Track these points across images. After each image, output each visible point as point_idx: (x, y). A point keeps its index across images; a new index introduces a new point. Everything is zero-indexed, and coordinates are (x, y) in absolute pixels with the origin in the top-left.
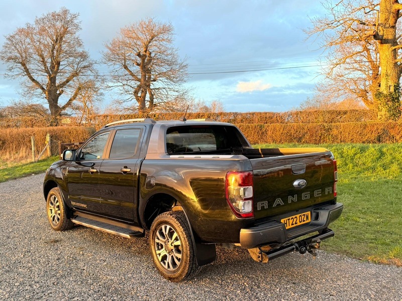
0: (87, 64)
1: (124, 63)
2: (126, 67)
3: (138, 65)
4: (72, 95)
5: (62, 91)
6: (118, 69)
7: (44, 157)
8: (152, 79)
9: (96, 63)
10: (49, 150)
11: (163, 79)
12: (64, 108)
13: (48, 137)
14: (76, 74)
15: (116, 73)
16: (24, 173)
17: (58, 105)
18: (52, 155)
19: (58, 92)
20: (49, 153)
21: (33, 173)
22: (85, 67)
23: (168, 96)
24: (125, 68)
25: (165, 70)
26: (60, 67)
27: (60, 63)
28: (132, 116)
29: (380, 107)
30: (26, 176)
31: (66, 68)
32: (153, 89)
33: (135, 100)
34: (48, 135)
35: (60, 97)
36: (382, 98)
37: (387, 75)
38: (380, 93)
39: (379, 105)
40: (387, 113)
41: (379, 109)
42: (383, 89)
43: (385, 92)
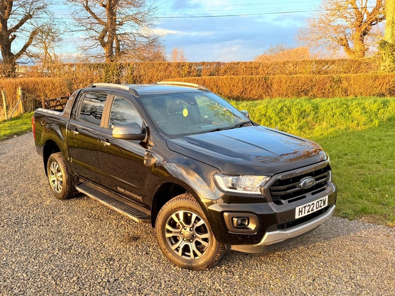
0: (42, 5)
1: (85, 4)
2: (88, 8)
3: (104, 6)
4: (27, 41)
5: (15, 36)
6: (78, 11)
7: (16, 114)
8: (117, 23)
9: (51, 4)
10: (21, 106)
11: (132, 23)
12: (19, 55)
13: (20, 91)
14: (28, 17)
15: (77, 15)
16: (5, 135)
17: (12, 51)
18: (26, 111)
19: (10, 37)
20: (21, 109)
21: (15, 134)
22: (38, 9)
23: (136, 42)
24: (87, 10)
25: (131, 13)
26: (13, 8)
27: (12, 3)
28: (103, 65)
29: (384, 58)
30: (7, 139)
31: (18, 9)
32: (119, 34)
33: (100, 47)
34: (20, 88)
35: (12, 43)
36: (387, 48)
37: (393, 23)
38: (385, 42)
39: (383, 56)
40: (392, 64)
41: (382, 59)
42: (388, 38)
43: (390, 41)
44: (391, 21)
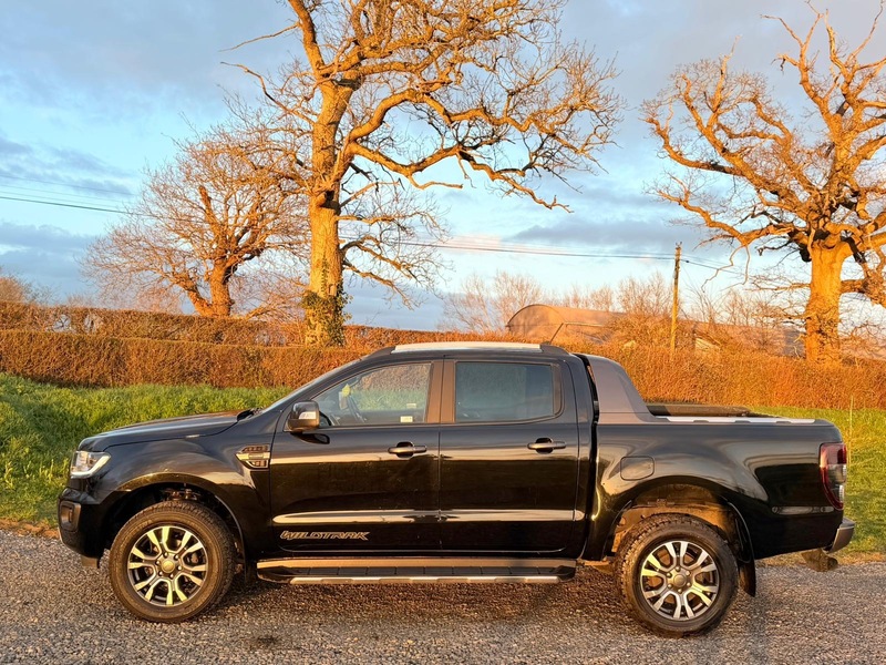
36: (318, 305)
37: (325, 264)
38: (315, 296)
39: (311, 318)
40: (326, 333)
41: (309, 324)
42: (317, 288)
43: (321, 295)
44: (322, 261)
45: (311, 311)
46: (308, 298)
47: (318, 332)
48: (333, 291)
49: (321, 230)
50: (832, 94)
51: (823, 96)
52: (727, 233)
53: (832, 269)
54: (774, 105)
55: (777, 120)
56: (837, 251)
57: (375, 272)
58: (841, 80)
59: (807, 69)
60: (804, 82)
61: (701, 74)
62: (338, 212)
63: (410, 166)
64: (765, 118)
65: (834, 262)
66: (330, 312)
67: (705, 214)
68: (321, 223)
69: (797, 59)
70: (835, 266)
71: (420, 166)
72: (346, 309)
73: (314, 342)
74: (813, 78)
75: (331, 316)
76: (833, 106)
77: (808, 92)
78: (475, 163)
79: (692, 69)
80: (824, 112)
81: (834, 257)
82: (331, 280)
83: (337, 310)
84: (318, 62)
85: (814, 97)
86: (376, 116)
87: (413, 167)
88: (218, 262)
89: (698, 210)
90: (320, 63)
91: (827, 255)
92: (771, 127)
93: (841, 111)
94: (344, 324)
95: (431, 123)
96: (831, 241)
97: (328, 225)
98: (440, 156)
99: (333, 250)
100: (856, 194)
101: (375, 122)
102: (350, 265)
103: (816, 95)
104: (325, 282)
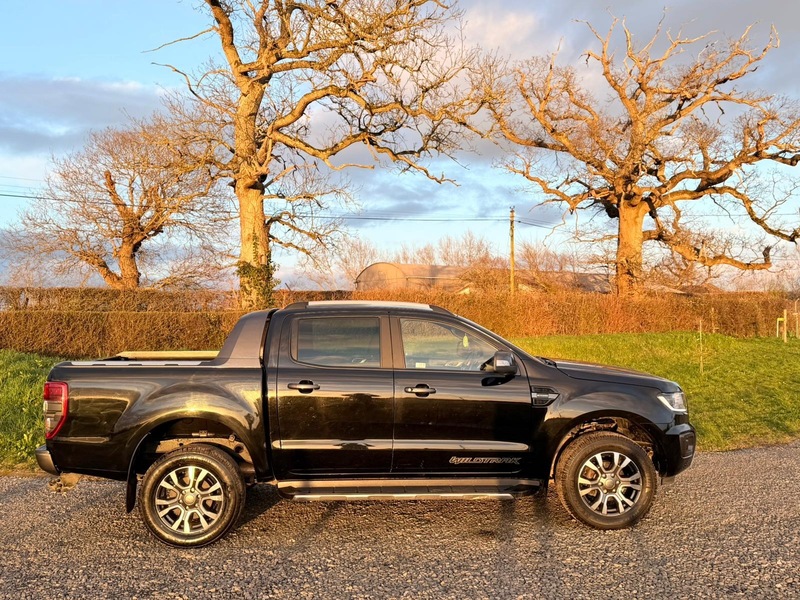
36: (253, 273)
37: (255, 238)
38: (249, 265)
39: (247, 286)
40: (260, 298)
41: (246, 290)
42: (250, 258)
43: (254, 264)
44: (252, 235)
45: (246, 279)
46: (244, 268)
47: (254, 296)
48: (264, 261)
49: (250, 208)
50: (628, 83)
51: (621, 84)
52: (558, 198)
53: (636, 223)
54: (583, 92)
55: (586, 104)
56: (639, 208)
57: (295, 243)
58: (636, 71)
59: (608, 63)
60: (606, 74)
61: (532, 68)
62: (263, 193)
63: (325, 151)
64: (576, 103)
65: (637, 217)
66: (263, 279)
67: (542, 183)
68: (249, 202)
69: (600, 55)
70: (638, 220)
71: (334, 150)
72: (276, 275)
73: (251, 306)
74: (614, 71)
75: (264, 283)
76: (628, 92)
77: (609, 81)
78: (378, 147)
79: (525, 64)
80: (623, 98)
81: (637, 213)
82: (261, 251)
83: (269, 277)
84: (236, 62)
85: (614, 85)
86: (298, 109)
87: (328, 152)
88: (126, 240)
89: (537, 180)
90: (238, 63)
91: (632, 212)
92: (582, 110)
93: (635, 96)
94: (274, 289)
95: (340, 113)
96: (636, 201)
97: (255, 203)
98: (349, 142)
99: (261, 225)
100: (658, 162)
101: (296, 113)
102: (273, 238)
103: (616, 84)
104: (256, 253)
